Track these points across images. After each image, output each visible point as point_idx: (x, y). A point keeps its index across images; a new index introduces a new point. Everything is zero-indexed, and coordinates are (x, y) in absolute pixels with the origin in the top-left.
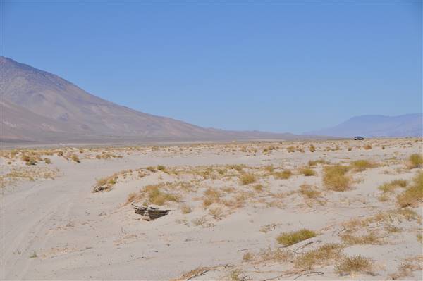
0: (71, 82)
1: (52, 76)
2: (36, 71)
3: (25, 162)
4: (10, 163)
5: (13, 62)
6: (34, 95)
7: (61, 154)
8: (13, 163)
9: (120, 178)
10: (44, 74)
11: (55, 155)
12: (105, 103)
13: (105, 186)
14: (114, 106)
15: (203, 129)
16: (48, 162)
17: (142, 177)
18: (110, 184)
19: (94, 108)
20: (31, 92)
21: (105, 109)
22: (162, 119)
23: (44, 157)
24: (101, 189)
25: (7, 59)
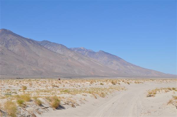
0: (121, 58)
1: (115, 56)
2: (110, 54)
3: (112, 84)
4: (107, 84)
5: (104, 52)
6: (110, 62)
7: (123, 81)
8: (108, 84)
9: (158, 92)
10: (113, 55)
11: (121, 81)
12: (132, 65)
13: (152, 95)
14: (135, 66)
15: (165, 74)
16: (119, 84)
17: (166, 92)
18: (154, 94)
19: (128, 66)
20: (109, 61)
21: (132, 67)
22: (151, 70)
23: (118, 82)
24: (150, 96)
25: (102, 51)
